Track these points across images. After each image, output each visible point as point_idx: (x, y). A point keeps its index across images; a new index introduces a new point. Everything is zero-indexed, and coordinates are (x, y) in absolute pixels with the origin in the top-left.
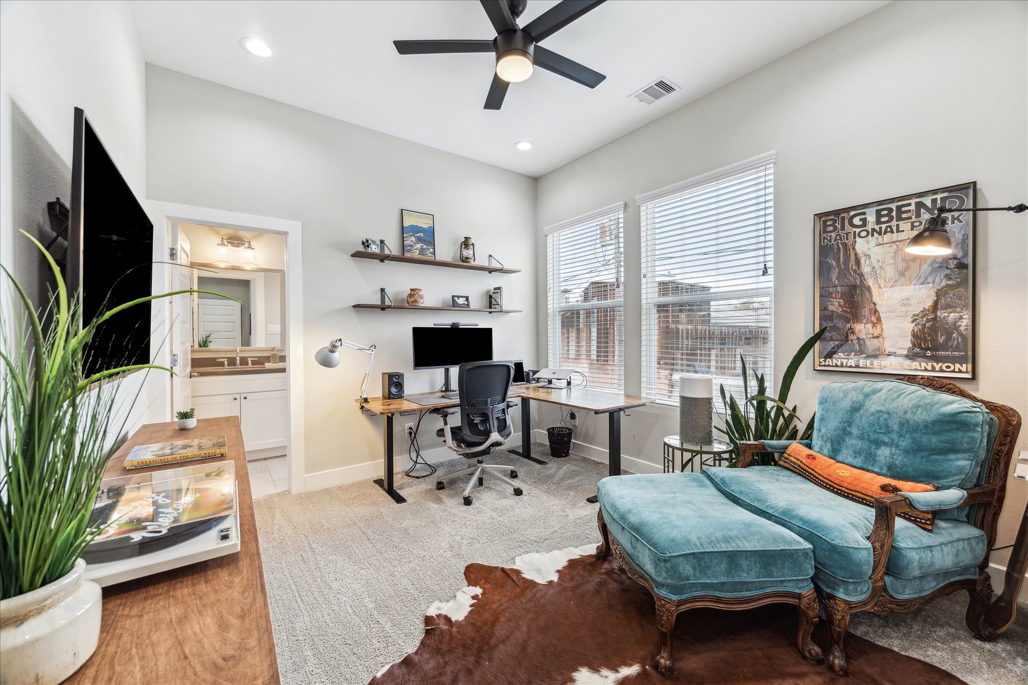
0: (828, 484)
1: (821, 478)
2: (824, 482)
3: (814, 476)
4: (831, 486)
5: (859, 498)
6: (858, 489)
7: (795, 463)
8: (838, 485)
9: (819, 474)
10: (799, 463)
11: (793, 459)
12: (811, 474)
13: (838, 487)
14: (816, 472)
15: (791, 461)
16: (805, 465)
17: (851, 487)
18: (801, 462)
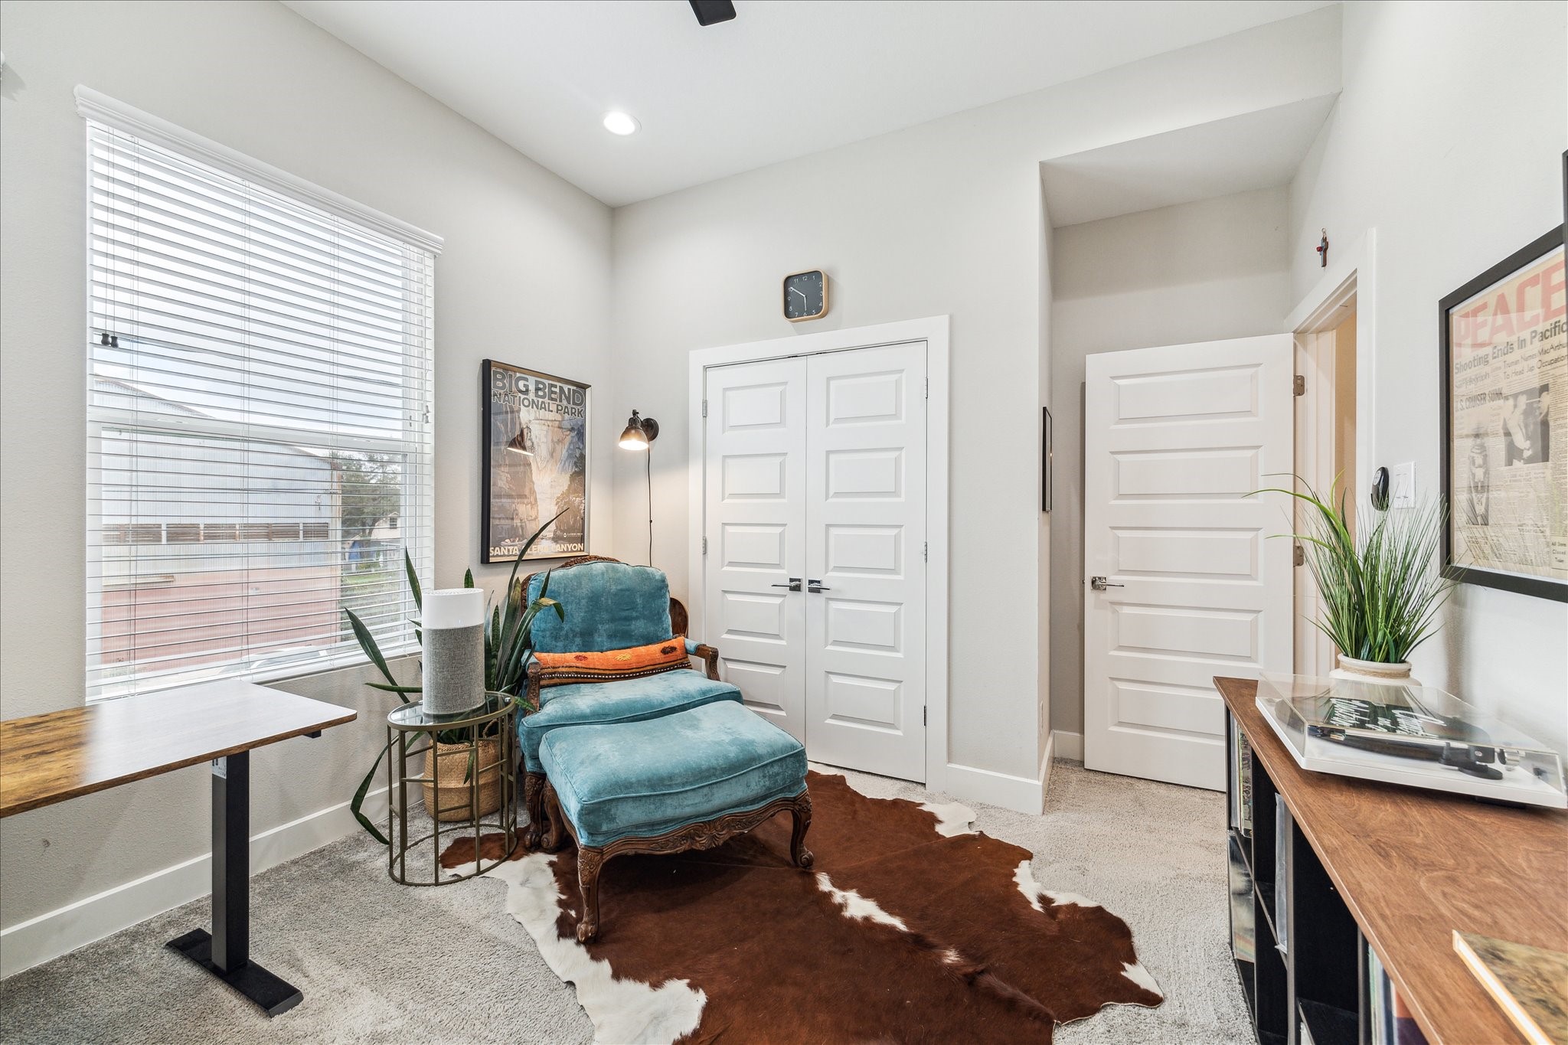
0: (618, 674)
1: (608, 672)
2: (612, 675)
3: (598, 674)
4: (620, 674)
5: (649, 670)
6: (646, 663)
7: (568, 673)
8: (628, 669)
9: (604, 670)
10: (575, 670)
11: (564, 670)
12: (594, 674)
13: (629, 671)
14: (599, 669)
15: (563, 673)
16: (584, 668)
17: (639, 665)
18: (577, 667)
